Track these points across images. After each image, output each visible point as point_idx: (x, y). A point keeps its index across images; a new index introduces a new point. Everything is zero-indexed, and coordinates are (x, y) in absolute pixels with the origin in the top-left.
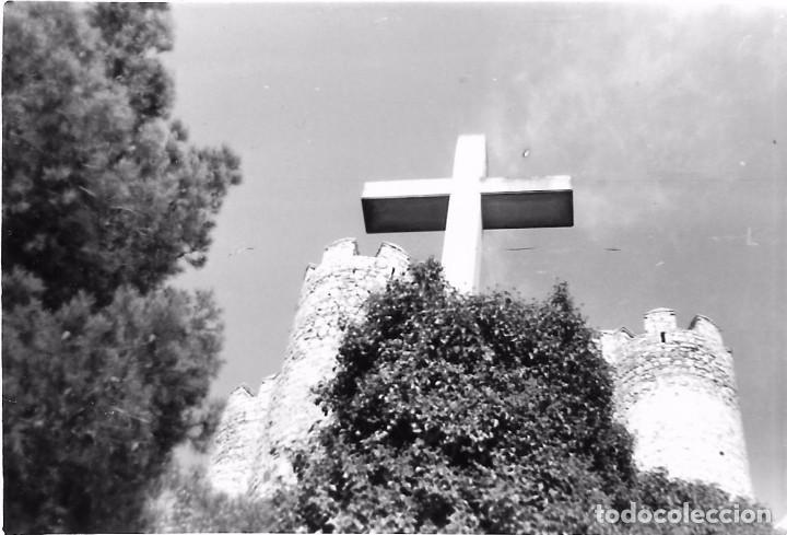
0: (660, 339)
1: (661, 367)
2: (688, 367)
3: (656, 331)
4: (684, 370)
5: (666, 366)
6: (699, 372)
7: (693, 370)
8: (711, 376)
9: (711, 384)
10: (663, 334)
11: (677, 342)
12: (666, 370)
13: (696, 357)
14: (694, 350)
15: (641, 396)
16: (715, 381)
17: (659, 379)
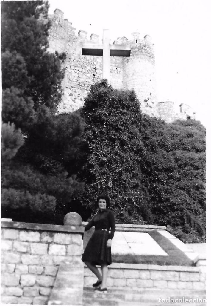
0: (136, 42)
1: (135, 52)
2: (143, 52)
3: (134, 39)
4: (142, 53)
5: (137, 52)
6: (146, 54)
7: (144, 53)
8: (149, 55)
9: (148, 58)
10: (136, 41)
11: (140, 44)
12: (137, 53)
13: (145, 49)
14: (145, 46)
15: (129, 61)
16: (150, 57)
17: (135, 55)
